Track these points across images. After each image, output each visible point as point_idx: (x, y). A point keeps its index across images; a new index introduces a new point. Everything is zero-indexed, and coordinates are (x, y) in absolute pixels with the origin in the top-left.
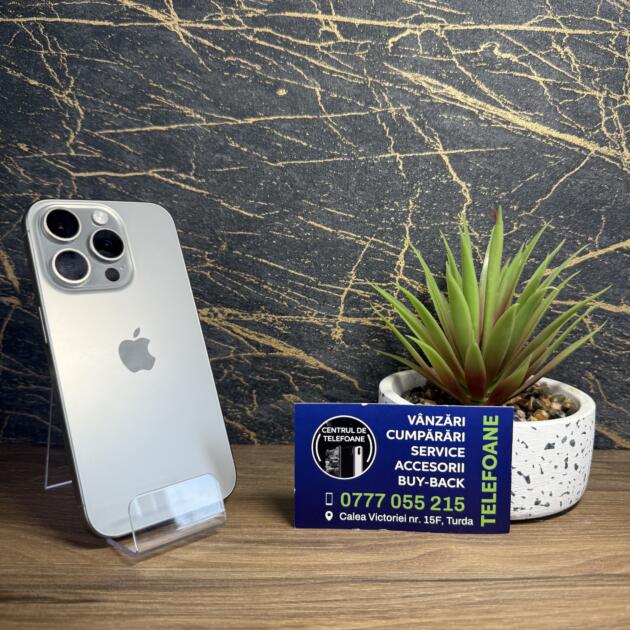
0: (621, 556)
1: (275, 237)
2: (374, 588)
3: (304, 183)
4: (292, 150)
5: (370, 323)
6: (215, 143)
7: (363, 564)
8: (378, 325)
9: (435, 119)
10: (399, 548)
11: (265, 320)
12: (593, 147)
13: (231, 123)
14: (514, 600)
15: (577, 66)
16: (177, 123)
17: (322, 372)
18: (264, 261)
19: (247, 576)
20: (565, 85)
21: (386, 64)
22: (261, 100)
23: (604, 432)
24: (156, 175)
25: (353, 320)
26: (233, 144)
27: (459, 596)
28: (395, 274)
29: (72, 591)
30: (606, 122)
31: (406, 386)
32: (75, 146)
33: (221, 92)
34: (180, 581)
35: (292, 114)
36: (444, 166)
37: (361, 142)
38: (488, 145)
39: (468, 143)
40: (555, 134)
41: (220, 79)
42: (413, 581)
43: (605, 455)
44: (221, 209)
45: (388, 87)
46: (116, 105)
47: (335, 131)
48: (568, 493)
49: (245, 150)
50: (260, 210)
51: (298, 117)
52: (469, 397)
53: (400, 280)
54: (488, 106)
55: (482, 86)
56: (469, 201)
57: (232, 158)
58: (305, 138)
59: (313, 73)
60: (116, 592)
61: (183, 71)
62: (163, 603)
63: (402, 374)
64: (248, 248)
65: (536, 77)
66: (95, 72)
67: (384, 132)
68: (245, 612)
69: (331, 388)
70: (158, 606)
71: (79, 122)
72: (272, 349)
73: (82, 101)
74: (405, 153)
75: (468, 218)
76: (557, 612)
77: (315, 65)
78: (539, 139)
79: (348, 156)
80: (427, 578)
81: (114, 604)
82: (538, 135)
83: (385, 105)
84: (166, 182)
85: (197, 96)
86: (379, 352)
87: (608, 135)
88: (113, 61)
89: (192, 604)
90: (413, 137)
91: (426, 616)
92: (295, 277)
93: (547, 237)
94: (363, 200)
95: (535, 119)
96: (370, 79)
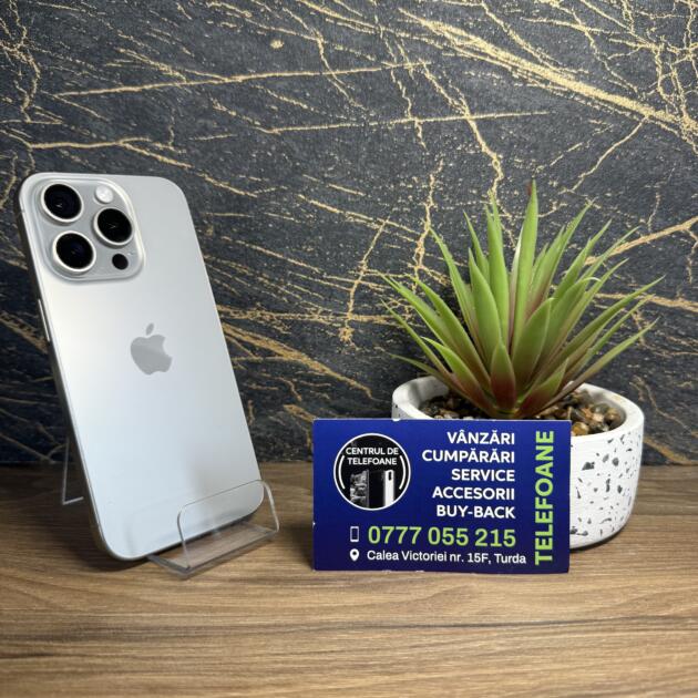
0: (670, 594)
1: (271, 219)
2: (379, 636)
3: (305, 154)
4: (290, 114)
5: (384, 322)
6: (197, 106)
7: (368, 605)
8: (393, 324)
9: (460, 76)
10: (410, 586)
11: (261, 319)
12: (647, 112)
13: (216, 82)
14: (542, 649)
15: (630, 12)
16: (152, 82)
17: (329, 379)
18: (259, 248)
19: (228, 622)
20: (614, 36)
21: (401, 10)
22: (253, 55)
23: (654, 445)
24: (128, 145)
25: (364, 318)
26: (219, 107)
27: (477, 645)
28: (414, 264)
29: (19, 643)
30: (663, 82)
31: (425, 396)
32: (30, 112)
33: (203, 45)
34: (148, 629)
35: (289, 71)
36: (470, 133)
37: (373, 104)
38: (523, 108)
39: (499, 106)
40: (603, 95)
41: (202, 29)
42: (424, 626)
43: (655, 472)
44: (206, 185)
45: (405, 38)
46: (78, 61)
47: (341, 90)
48: (610, 520)
49: (234, 114)
50: (253, 186)
51: (297, 74)
52: (495, 407)
53: (420, 270)
54: (524, 61)
55: (517, 38)
56: (501, 176)
57: (218, 124)
58: (305, 100)
59: (314, 21)
60: (72, 644)
61: (158, 19)
62: (126, 657)
63: (420, 381)
64: (240, 233)
65: (580, 26)
66: (52, 20)
67: (400, 92)
68: (223, 667)
69: (339, 398)
70: (120, 661)
71: (35, 82)
72: (269, 353)
73: (38, 56)
74: (425, 117)
75: (499, 196)
76: (591, 664)
77: (316, 12)
78: (583, 102)
79: (357, 122)
80: (441, 622)
81: (67, 659)
82: (582, 97)
83: (400, 59)
84: (141, 154)
85: (175, 50)
86: (394, 356)
87: (665, 96)
88: (72, 6)
89: (160, 658)
90: (434, 99)
91: (437, 670)
92: (295, 268)
93: (591, 218)
94: (375, 174)
95: (578, 77)
96: (383, 29)
